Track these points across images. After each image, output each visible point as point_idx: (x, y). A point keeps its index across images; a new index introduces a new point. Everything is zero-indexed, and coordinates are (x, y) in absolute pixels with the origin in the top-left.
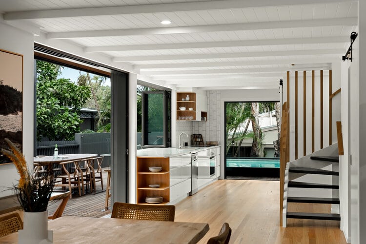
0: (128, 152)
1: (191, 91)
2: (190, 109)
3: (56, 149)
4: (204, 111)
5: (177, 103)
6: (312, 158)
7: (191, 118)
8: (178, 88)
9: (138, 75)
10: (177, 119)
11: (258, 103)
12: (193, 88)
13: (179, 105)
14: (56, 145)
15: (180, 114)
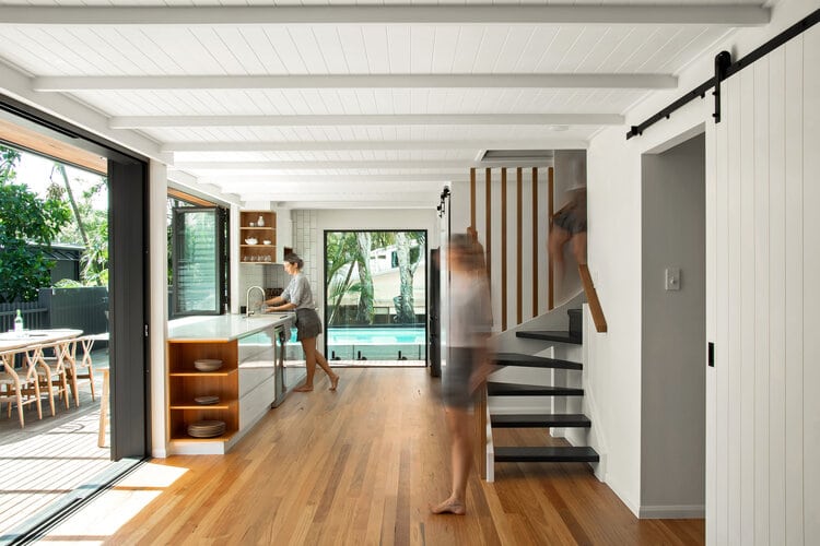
0: (149, 330)
1: (267, 208)
2: (266, 243)
3: (19, 318)
4: (289, 246)
5: (242, 231)
6: (519, 335)
7: (267, 259)
8: (242, 203)
9: (169, 166)
10: (242, 260)
11: (368, 234)
12: (272, 202)
13: (244, 235)
14: (19, 312)
15: (246, 252)
